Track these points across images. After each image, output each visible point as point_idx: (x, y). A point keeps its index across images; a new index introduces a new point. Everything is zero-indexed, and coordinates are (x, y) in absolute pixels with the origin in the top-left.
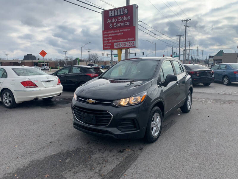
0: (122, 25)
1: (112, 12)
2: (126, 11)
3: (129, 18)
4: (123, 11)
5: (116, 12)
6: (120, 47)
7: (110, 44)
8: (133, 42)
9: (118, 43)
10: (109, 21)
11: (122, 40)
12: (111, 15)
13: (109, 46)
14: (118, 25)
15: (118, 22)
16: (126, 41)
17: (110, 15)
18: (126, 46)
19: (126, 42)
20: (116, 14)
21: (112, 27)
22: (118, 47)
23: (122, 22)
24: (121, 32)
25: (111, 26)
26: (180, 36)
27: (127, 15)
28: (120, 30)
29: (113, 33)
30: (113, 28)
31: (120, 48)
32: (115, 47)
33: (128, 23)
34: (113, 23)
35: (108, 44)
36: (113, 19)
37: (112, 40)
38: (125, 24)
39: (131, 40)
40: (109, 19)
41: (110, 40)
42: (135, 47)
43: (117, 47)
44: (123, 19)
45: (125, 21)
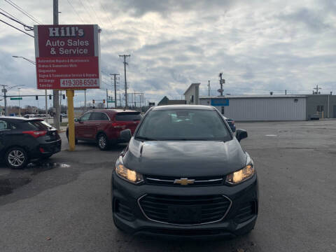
0: (74, 53)
1: (54, 30)
2: (81, 33)
3: (87, 43)
4: (77, 32)
5: (63, 31)
6: (72, 86)
7: (52, 81)
8: (94, 80)
9: (68, 80)
10: (48, 43)
11: (74, 75)
12: (54, 33)
13: (50, 83)
14: (66, 52)
15: (66, 47)
16: (83, 77)
17: (51, 35)
18: (83, 86)
19: (83, 80)
20: (63, 35)
21: (55, 53)
22: (68, 86)
23: (73, 47)
24: (73, 63)
25: (53, 52)
26: (115, 75)
27: (82, 38)
28: (72, 61)
29: (58, 64)
30: (58, 56)
31: (71, 88)
32: (62, 86)
33: (85, 51)
34: (57, 49)
35: (49, 81)
36: (58, 42)
37: (55, 73)
38: (79, 51)
39: (92, 77)
40: (49, 41)
41: (51, 73)
42: (98, 88)
43: (66, 86)
44: (76, 43)
45: (80, 47)
